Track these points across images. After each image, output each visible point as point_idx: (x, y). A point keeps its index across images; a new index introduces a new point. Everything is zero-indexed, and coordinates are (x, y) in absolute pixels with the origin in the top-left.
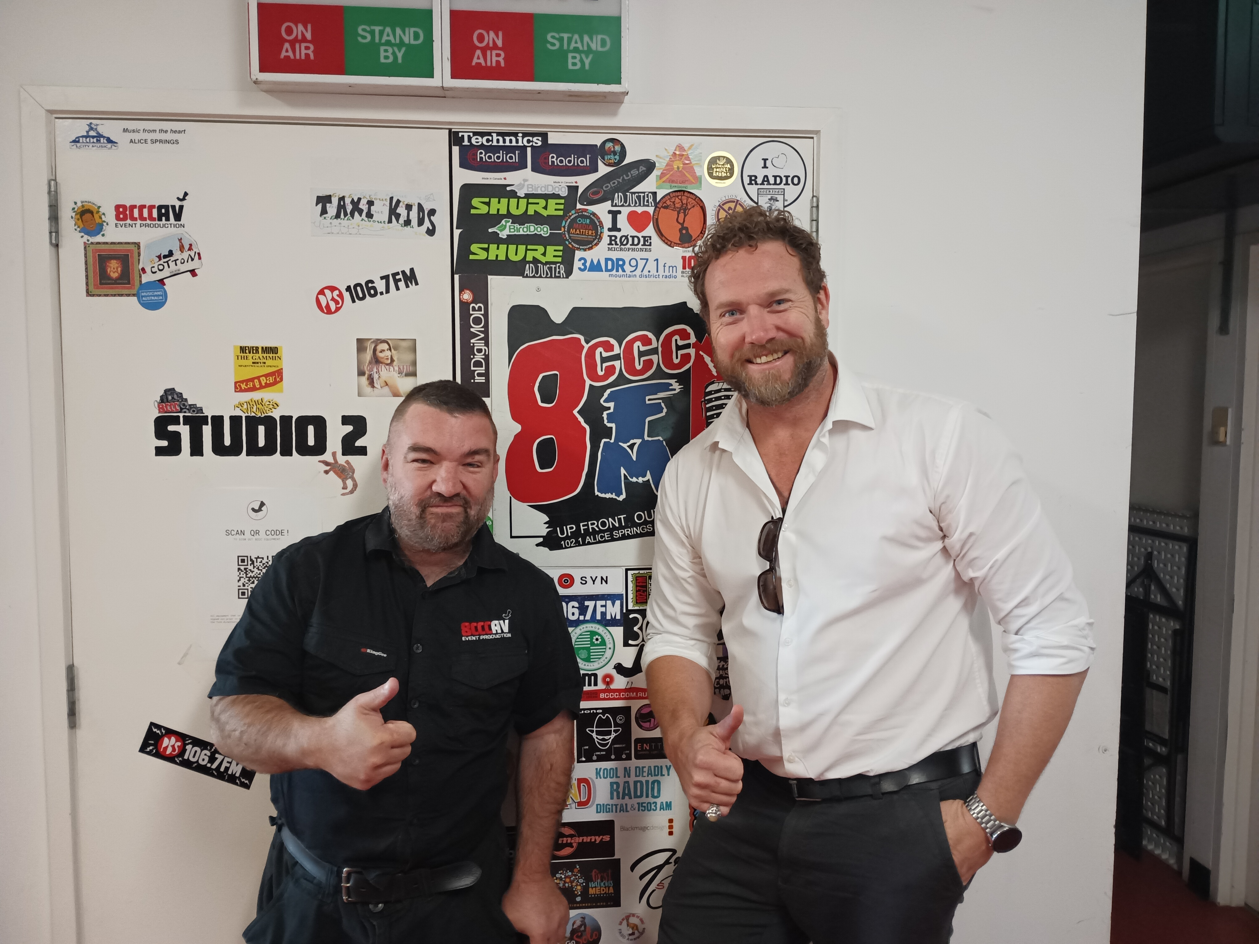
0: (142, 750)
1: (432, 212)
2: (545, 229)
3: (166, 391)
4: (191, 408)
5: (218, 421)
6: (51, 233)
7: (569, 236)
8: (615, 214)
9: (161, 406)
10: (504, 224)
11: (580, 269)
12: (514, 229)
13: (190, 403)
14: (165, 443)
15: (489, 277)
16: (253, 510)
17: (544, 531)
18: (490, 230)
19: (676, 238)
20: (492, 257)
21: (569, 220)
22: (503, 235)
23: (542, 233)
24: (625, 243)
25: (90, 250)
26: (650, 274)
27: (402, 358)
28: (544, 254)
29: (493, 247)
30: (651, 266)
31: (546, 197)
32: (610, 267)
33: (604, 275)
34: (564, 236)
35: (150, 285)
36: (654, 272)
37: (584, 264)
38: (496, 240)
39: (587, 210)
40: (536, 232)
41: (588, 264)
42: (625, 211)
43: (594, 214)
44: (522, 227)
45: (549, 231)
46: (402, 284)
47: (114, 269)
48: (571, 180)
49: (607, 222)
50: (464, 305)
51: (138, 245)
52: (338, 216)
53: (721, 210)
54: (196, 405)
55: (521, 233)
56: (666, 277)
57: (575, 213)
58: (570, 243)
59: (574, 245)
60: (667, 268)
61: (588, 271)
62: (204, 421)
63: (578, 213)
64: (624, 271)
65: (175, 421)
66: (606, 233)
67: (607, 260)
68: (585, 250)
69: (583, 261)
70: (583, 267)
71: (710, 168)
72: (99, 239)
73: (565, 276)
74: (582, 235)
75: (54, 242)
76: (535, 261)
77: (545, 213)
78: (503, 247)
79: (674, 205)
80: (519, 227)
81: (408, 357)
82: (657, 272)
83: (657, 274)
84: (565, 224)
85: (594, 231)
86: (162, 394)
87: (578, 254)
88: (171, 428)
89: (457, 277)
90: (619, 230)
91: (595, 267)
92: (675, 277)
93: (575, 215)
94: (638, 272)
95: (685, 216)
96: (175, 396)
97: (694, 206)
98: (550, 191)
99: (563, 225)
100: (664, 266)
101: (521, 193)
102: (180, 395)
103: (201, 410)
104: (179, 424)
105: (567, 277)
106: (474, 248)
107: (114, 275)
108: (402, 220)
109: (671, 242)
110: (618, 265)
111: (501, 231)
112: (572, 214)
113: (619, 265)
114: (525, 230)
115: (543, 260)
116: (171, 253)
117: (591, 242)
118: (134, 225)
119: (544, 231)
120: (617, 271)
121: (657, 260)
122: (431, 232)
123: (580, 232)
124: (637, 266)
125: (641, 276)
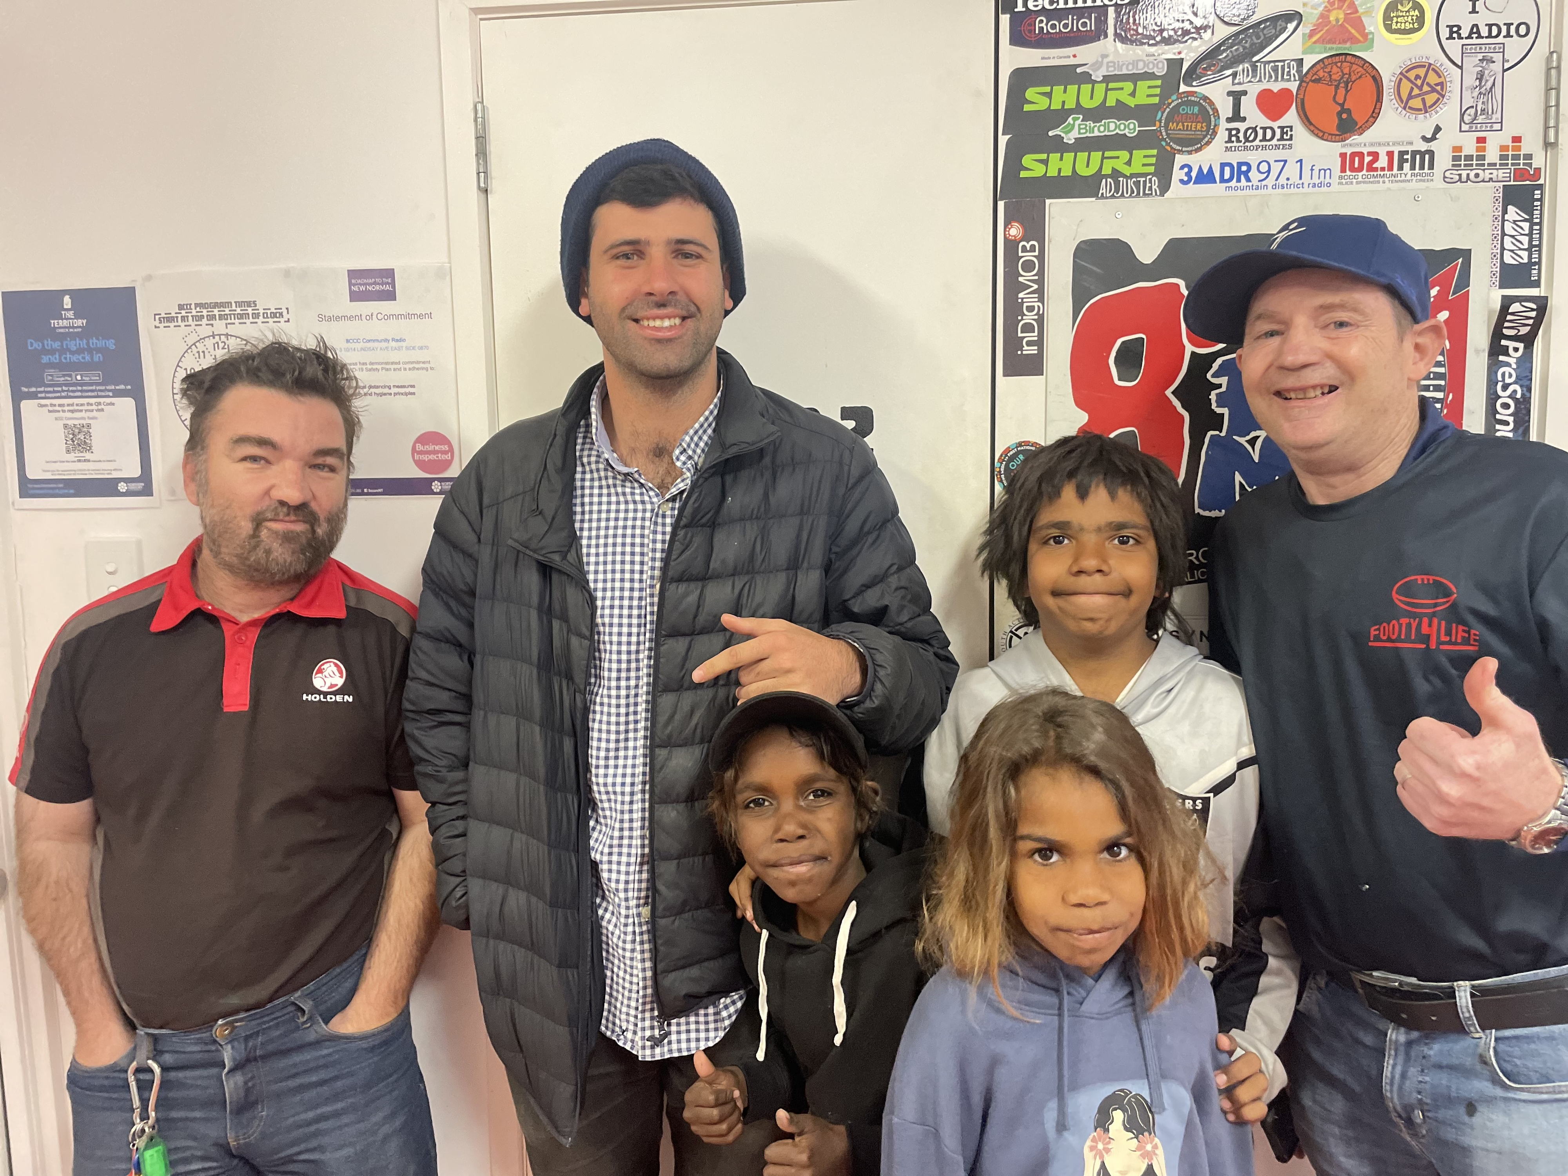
2: (1132, 126)
7: (1167, 134)
8: (1237, 97)
10: (1072, 122)
11: (1182, 181)
12: (1085, 128)
15: (1048, 201)
18: (1051, 133)
19: (1332, 127)
20: (1052, 172)
21: (1168, 110)
22: (1070, 139)
23: (1126, 131)
24: (1251, 139)
26: (1289, 183)
28: (1129, 163)
29: (1054, 157)
30: (1292, 170)
31: (1134, 78)
32: (1227, 176)
33: (1217, 188)
34: (1159, 134)
36: (1295, 179)
37: (1188, 174)
38: (1059, 146)
39: (1196, 92)
40: (1117, 131)
41: (1194, 174)
42: (1254, 89)
43: (1206, 98)
44: (1098, 125)
45: (1137, 129)
48: (1170, 52)
49: (1225, 108)
50: (1011, 246)
53: (1404, 80)
55: (1096, 133)
56: (1314, 185)
57: (1178, 99)
58: (1168, 144)
59: (1174, 146)
60: (1315, 173)
61: (1194, 183)
64: (1248, 180)
66: (1223, 125)
67: (1223, 165)
68: (1190, 153)
69: (1186, 170)
70: (1186, 179)
71: (1387, 17)
73: (1158, 193)
74: (1187, 130)
75: (482, 185)
76: (1116, 174)
77: (1132, 102)
78: (1069, 156)
79: (1330, 76)
80: (1092, 125)
82: (1301, 178)
83: (1301, 182)
84: (1162, 116)
85: (1204, 124)
87: (1180, 159)
89: (1001, 204)
90: (1244, 119)
91: (1205, 177)
92: (1329, 185)
93: (1176, 103)
94: (1270, 181)
95: (1347, 91)
97: (1360, 77)
98: (1141, 69)
99: (1158, 118)
100: (1312, 170)
101: (1097, 76)
105: (1162, 194)
106: (1027, 160)
109: (1324, 133)
111: (1066, 133)
112: (1173, 101)
113: (1241, 171)
114: (1102, 129)
115: (1127, 171)
117: (1200, 141)
119: (1130, 128)
120: (1239, 180)
121: (1301, 161)
123: (1183, 126)
124: (1269, 171)
125: (1274, 187)
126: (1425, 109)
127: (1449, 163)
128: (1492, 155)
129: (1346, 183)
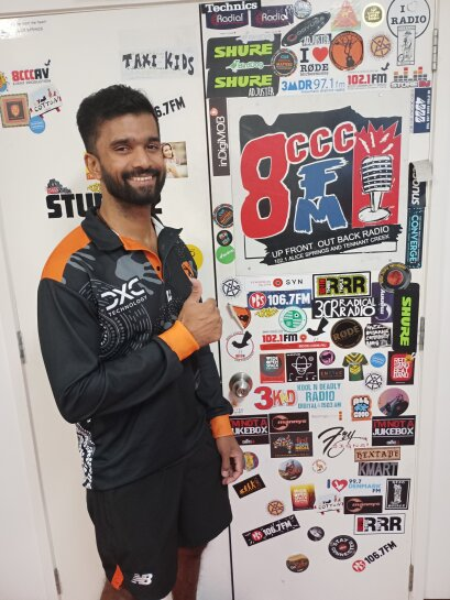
1: (191, 59)
3: (50, 181)
4: (64, 190)
5: (79, 197)
7: (276, 68)
8: (304, 51)
9: (48, 190)
10: (235, 63)
11: (283, 89)
12: (241, 66)
13: (63, 187)
14: (52, 211)
15: (227, 99)
17: (265, 254)
18: (227, 68)
20: (228, 86)
21: (275, 57)
22: (235, 70)
23: (259, 67)
24: (311, 70)
26: (327, 89)
28: (260, 81)
29: (229, 78)
30: (328, 84)
31: (261, 43)
32: (301, 87)
33: (298, 92)
34: (272, 68)
35: (35, 119)
38: (230, 74)
39: (287, 49)
40: (255, 67)
41: (288, 86)
42: (311, 48)
43: (291, 52)
44: (246, 64)
45: (263, 66)
46: (175, 108)
47: (15, 110)
48: (276, 30)
49: (300, 56)
52: (136, 67)
53: (374, 43)
54: (67, 188)
55: (246, 68)
56: (338, 90)
57: (279, 52)
58: (276, 73)
59: (279, 73)
61: (288, 90)
63: (281, 52)
64: (310, 88)
66: (299, 64)
67: (300, 82)
68: (286, 76)
69: (284, 84)
71: (366, 15)
73: (273, 95)
74: (284, 66)
76: (255, 86)
78: (235, 78)
79: (343, 41)
80: (244, 64)
81: (181, 153)
83: (332, 89)
85: (291, 63)
86: (48, 183)
87: (282, 79)
88: (55, 202)
90: (307, 61)
91: (293, 87)
92: (343, 90)
93: (279, 54)
95: (350, 48)
96: (56, 184)
97: (355, 41)
98: (263, 39)
100: (336, 83)
101: (245, 42)
102: (58, 183)
103: (70, 191)
104: (59, 199)
105: (275, 95)
106: (217, 80)
107: (16, 114)
108: (173, 66)
109: (341, 67)
111: (234, 67)
112: (277, 53)
113: (308, 84)
114: (248, 66)
115: (260, 85)
116: (45, 99)
117: (289, 71)
118: (23, 83)
119: (260, 65)
120: (306, 88)
121: (332, 79)
122: (191, 72)
123: (282, 64)
124: (319, 84)
125: (321, 91)
126: (383, 56)
127: (393, 79)
128: (410, 76)
129: (351, 89)
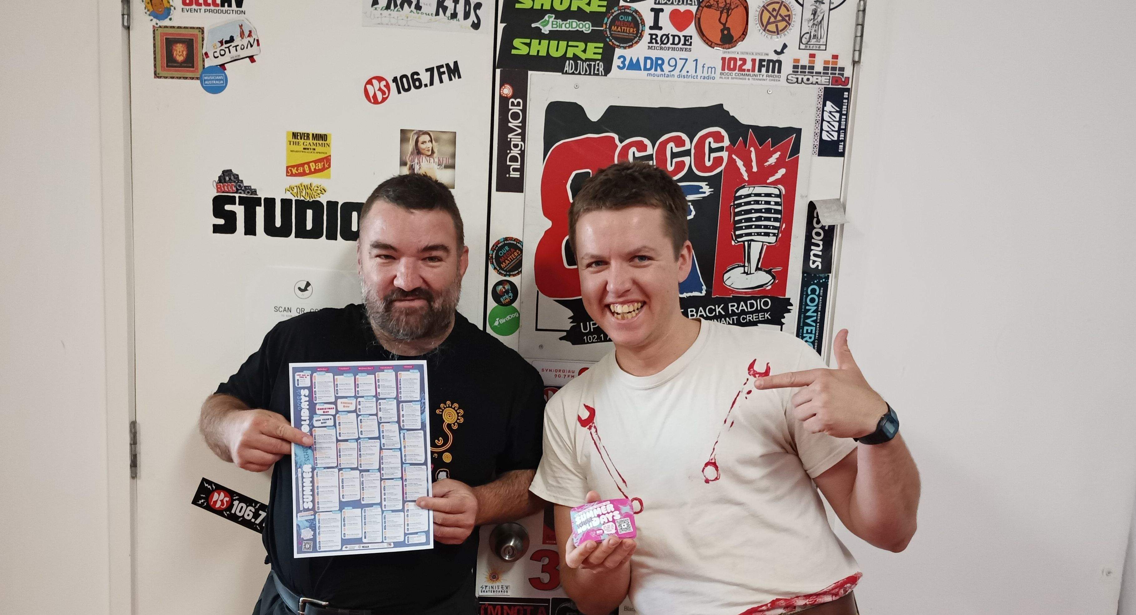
0: (195, 502)
1: (478, 6)
2: (587, 26)
3: (224, 172)
4: (246, 189)
5: (270, 203)
6: (123, 15)
7: (611, 34)
8: (657, 12)
9: (219, 186)
10: (547, 19)
11: (619, 67)
12: (556, 24)
13: (245, 184)
14: (221, 222)
15: (530, 72)
16: (300, 289)
17: (568, 325)
18: (533, 25)
19: (717, 38)
20: (533, 53)
21: (611, 17)
22: (546, 30)
23: (584, 29)
24: (665, 42)
25: (158, 33)
26: (689, 74)
27: (442, 150)
28: (584, 51)
29: (535, 42)
30: (690, 66)
32: (648, 66)
33: (642, 74)
34: (605, 33)
35: (212, 69)
36: (692, 72)
37: (623, 62)
38: (538, 35)
39: (630, 7)
40: (578, 28)
41: (627, 63)
42: (668, 9)
43: (636, 11)
44: (565, 22)
45: (591, 28)
46: (445, 77)
47: (180, 52)
49: (649, 19)
50: (504, 100)
51: (202, 30)
52: (388, 7)
53: (765, 11)
54: (250, 186)
55: (564, 29)
56: (704, 78)
57: (618, 10)
58: (611, 41)
59: (615, 42)
60: (706, 69)
61: (627, 69)
62: (257, 202)
63: (621, 10)
64: (662, 70)
65: (231, 201)
66: (647, 31)
67: (646, 59)
68: (625, 48)
69: (622, 59)
70: (621, 65)
72: (166, 22)
73: (603, 74)
74: (624, 32)
75: (126, 24)
76: (576, 58)
77: (588, 9)
78: (545, 42)
80: (561, 22)
81: (447, 149)
82: (696, 72)
83: (696, 75)
84: (607, 21)
85: (635, 29)
86: (220, 175)
87: (618, 52)
88: (228, 207)
89: (498, 71)
90: (660, 28)
91: (634, 66)
92: (714, 78)
93: (617, 12)
94: (676, 72)
95: (728, 16)
96: (232, 177)
99: (605, 22)
100: (703, 67)
102: (236, 177)
103: (254, 192)
104: (235, 204)
105: (606, 75)
106: (517, 42)
107: (180, 59)
108: (449, 13)
109: (712, 42)
110: (657, 64)
111: (544, 26)
112: (615, 11)
114: (567, 26)
115: (583, 56)
116: (232, 39)
117: (631, 40)
118: (199, 11)
119: (586, 27)
120: (656, 70)
121: (696, 60)
122: (476, 26)
123: (621, 29)
124: (676, 65)
125: (679, 76)
126: (778, 32)
127: (790, 70)
128: (819, 67)
129: (725, 78)
